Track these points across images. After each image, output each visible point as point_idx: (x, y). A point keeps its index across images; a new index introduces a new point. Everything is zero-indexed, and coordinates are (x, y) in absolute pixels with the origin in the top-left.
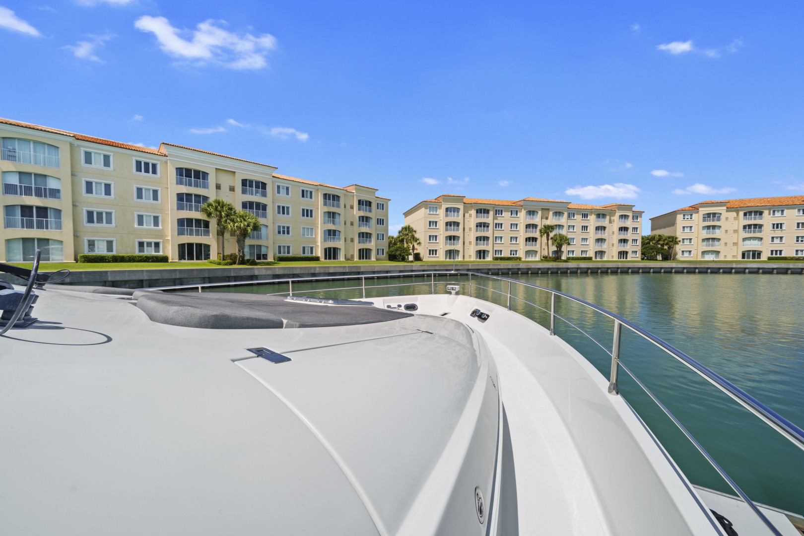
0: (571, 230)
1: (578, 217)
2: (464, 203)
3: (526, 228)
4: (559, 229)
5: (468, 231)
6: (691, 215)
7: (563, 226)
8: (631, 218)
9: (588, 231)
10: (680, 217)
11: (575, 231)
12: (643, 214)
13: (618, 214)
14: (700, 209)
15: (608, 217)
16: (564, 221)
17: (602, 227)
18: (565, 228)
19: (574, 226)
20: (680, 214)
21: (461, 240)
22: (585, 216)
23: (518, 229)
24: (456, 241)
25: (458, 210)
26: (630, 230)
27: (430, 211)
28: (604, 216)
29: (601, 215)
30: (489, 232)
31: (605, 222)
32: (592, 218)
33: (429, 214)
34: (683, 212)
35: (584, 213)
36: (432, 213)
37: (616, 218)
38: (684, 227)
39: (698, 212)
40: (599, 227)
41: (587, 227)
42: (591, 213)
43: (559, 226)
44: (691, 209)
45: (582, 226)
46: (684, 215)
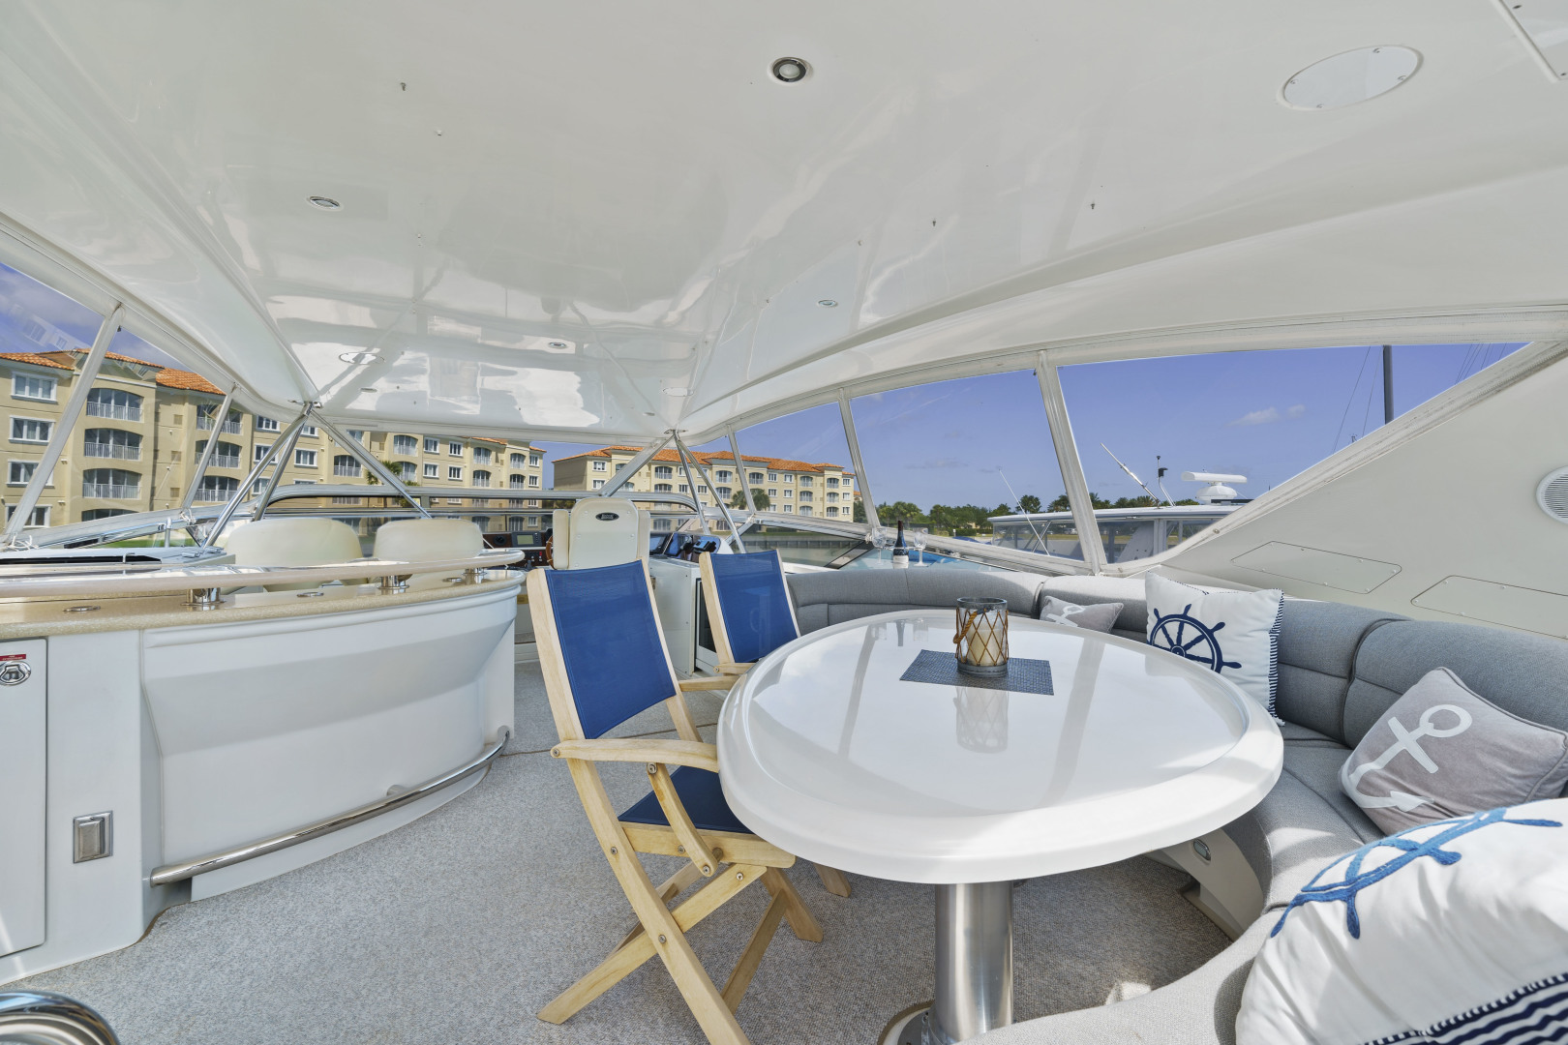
0: (430, 474)
1: (443, 449)
2: (158, 384)
3: (336, 463)
4: (407, 470)
5: (169, 459)
6: (603, 464)
7: (415, 466)
8: (527, 460)
9: (460, 478)
10: (590, 464)
11: (437, 476)
12: (544, 455)
13: (511, 449)
14: (614, 457)
15: (493, 454)
16: (417, 455)
17: (483, 472)
18: (420, 470)
19: (435, 467)
20: (591, 460)
21: (143, 485)
22: (455, 448)
23: (315, 465)
24: (123, 488)
25: (135, 400)
26: (526, 481)
27: (19, 386)
28: (487, 452)
29: (482, 450)
30: (240, 467)
31: (488, 464)
32: (467, 453)
33: (14, 398)
34: (593, 457)
35: (454, 443)
36: (26, 395)
37: (505, 456)
38: (595, 481)
39: (610, 461)
40: (479, 471)
41: (459, 470)
42: (467, 445)
43: (408, 464)
44: (603, 454)
45: (451, 468)
46: (595, 463)
